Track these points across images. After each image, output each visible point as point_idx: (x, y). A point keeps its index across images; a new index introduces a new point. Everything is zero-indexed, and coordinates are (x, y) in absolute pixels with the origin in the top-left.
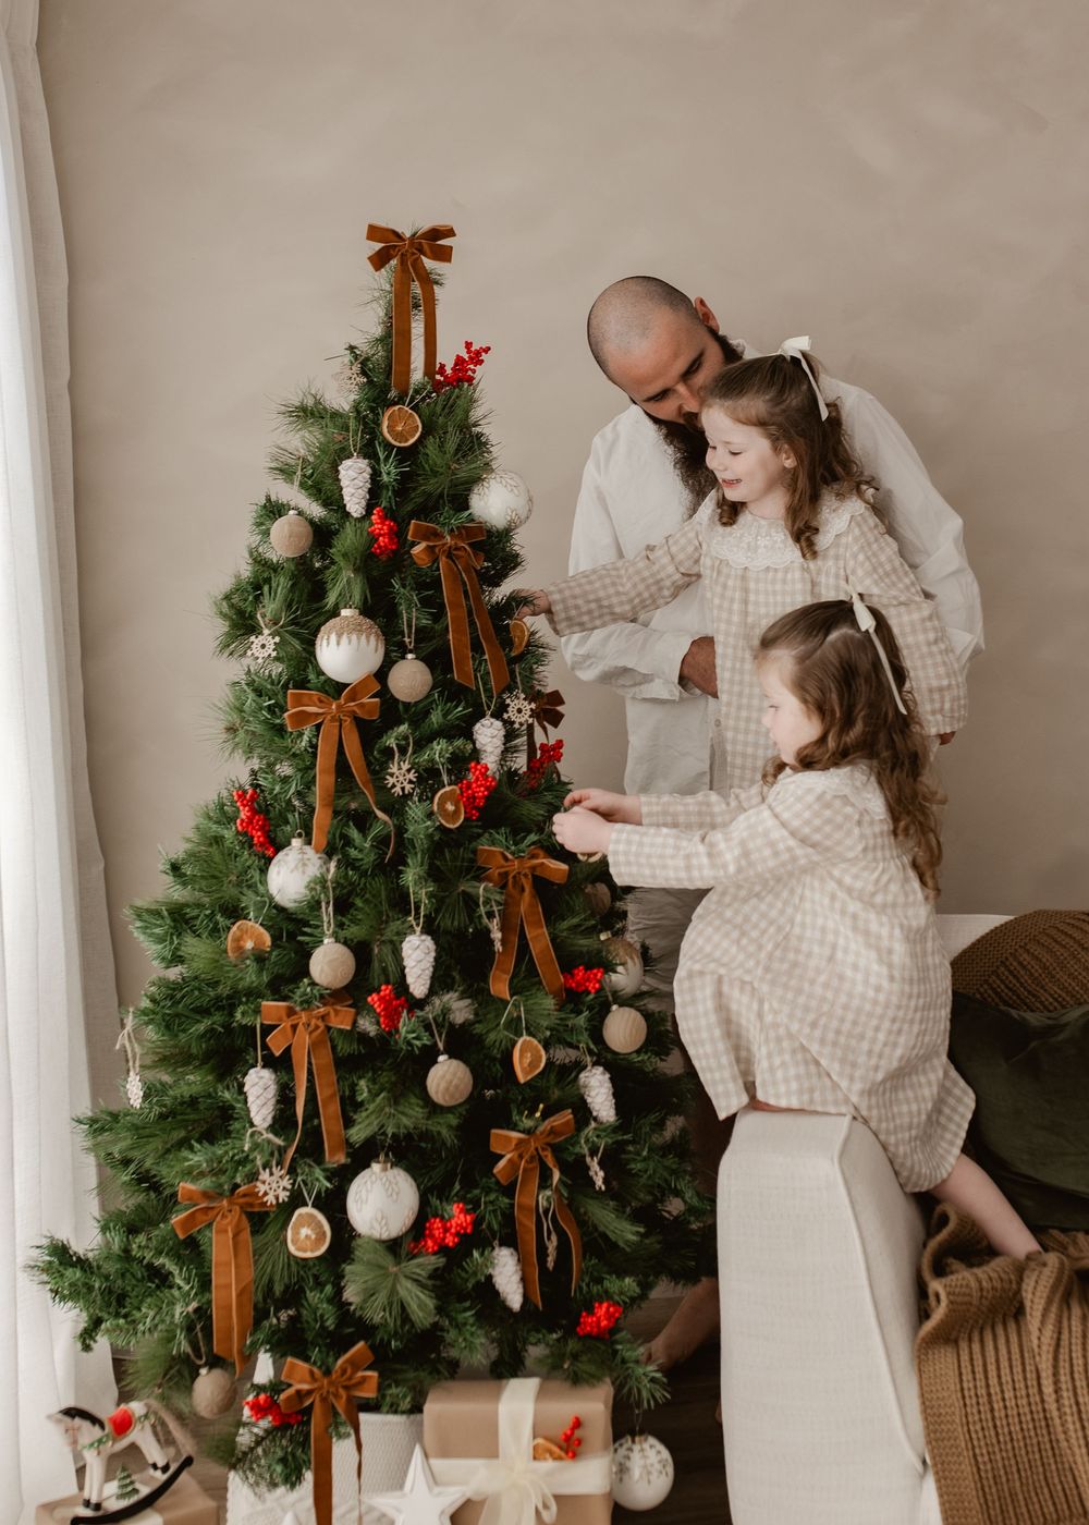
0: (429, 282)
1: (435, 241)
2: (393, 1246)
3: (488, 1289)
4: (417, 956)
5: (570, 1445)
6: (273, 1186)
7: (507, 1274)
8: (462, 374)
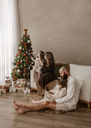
0: (27, 31)
1: (27, 30)
2: (19, 73)
3: (23, 75)
4: (21, 61)
5: (23, 81)
6: (15, 70)
7: (24, 74)
8: (28, 36)
